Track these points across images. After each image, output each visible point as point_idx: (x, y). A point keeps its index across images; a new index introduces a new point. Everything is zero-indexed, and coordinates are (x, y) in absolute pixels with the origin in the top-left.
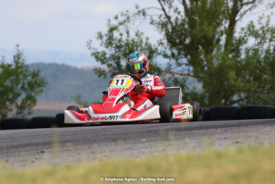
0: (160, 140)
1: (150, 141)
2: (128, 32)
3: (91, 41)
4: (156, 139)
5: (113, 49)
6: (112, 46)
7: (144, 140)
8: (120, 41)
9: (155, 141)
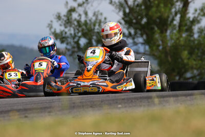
0: (135, 106)
1: (125, 107)
2: (86, 14)
3: (52, 21)
4: (130, 105)
5: (72, 29)
6: (71, 26)
7: (120, 106)
8: (79, 22)
9: (131, 107)
